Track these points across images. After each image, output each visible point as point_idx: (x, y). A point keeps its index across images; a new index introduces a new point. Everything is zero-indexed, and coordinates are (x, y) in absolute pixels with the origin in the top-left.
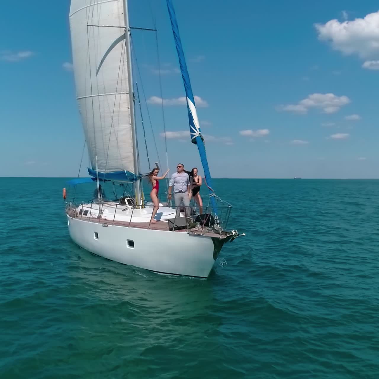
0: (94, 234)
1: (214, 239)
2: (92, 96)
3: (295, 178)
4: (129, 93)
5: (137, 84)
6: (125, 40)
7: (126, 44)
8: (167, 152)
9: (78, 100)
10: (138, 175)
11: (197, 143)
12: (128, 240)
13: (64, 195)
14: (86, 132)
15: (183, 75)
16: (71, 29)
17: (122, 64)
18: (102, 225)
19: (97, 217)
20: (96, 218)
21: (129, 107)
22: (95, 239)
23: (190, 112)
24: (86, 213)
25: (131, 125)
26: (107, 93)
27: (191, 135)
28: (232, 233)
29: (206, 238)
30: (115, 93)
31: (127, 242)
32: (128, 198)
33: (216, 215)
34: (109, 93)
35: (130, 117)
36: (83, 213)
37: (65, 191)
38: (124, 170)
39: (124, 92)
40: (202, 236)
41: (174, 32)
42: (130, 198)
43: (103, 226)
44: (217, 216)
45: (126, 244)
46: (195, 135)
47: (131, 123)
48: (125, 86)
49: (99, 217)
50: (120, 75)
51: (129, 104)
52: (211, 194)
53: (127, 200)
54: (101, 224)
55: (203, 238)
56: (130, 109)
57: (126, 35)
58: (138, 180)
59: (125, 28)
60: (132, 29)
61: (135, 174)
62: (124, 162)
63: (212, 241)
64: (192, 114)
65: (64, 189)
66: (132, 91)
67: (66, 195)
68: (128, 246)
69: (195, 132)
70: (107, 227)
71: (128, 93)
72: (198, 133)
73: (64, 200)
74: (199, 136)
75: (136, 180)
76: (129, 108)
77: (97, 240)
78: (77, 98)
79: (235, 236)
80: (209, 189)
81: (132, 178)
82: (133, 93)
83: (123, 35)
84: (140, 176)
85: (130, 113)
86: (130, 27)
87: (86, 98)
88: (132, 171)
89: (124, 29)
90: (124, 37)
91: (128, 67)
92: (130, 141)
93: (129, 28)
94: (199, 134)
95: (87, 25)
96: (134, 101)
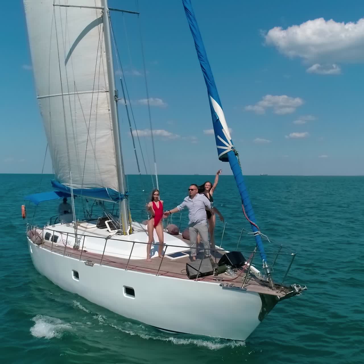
0: (72, 272)
1: (262, 296)
2: (62, 95)
3: (262, 174)
4: (110, 91)
5: (121, 79)
6: (102, 24)
7: (104, 29)
8: (155, 162)
9: (39, 99)
10: (123, 193)
11: (229, 159)
12: (124, 286)
13: (23, 213)
14: (49, 139)
15: (204, 66)
16: (26, 12)
17: (99, 54)
18: (85, 263)
19: (73, 248)
20: (71, 249)
21: (110, 108)
22: (74, 279)
23: (218, 118)
24: (55, 239)
25: (112, 131)
26: (79, 91)
27: (218, 148)
28: (294, 289)
29: (251, 293)
30: (92, 91)
31: (123, 289)
32: (109, 220)
33: (264, 262)
34: (81, 91)
35: (111, 121)
36: (50, 238)
37: (23, 208)
38: (105, 187)
39: (102, 90)
40: (244, 291)
41: (186, 9)
42: (111, 219)
43: (86, 265)
44: (266, 262)
45: (123, 292)
46: (225, 150)
47: (112, 128)
48: (104, 81)
49: (76, 248)
50: (98, 69)
51: (110, 105)
52: (256, 232)
53: (108, 222)
54: (82, 261)
55: (246, 293)
56: (110, 112)
57: (103, 17)
58: (124, 200)
59: (103, 9)
60: (111, 11)
61: (120, 191)
62: (104, 176)
63: (260, 298)
64: (220, 119)
65: (22, 206)
66: (114, 89)
67: (25, 213)
68: (125, 295)
69: (225, 146)
70: (93, 266)
71: (108, 91)
72: (230, 147)
73: (23, 219)
74: (231, 151)
75: (122, 199)
76: (109, 110)
77: (78, 281)
78: (38, 97)
79: (299, 293)
80: (252, 224)
81: (117, 197)
82: (116, 91)
83: (100, 18)
84: (127, 194)
85: (111, 117)
86: (109, 7)
87: (50, 97)
88: (114, 188)
89: (101, 10)
90: (101, 20)
91: (108, 59)
92: (113, 151)
93: (108, 9)
94: (232, 148)
95: (54, 5)
96: (116, 101)
